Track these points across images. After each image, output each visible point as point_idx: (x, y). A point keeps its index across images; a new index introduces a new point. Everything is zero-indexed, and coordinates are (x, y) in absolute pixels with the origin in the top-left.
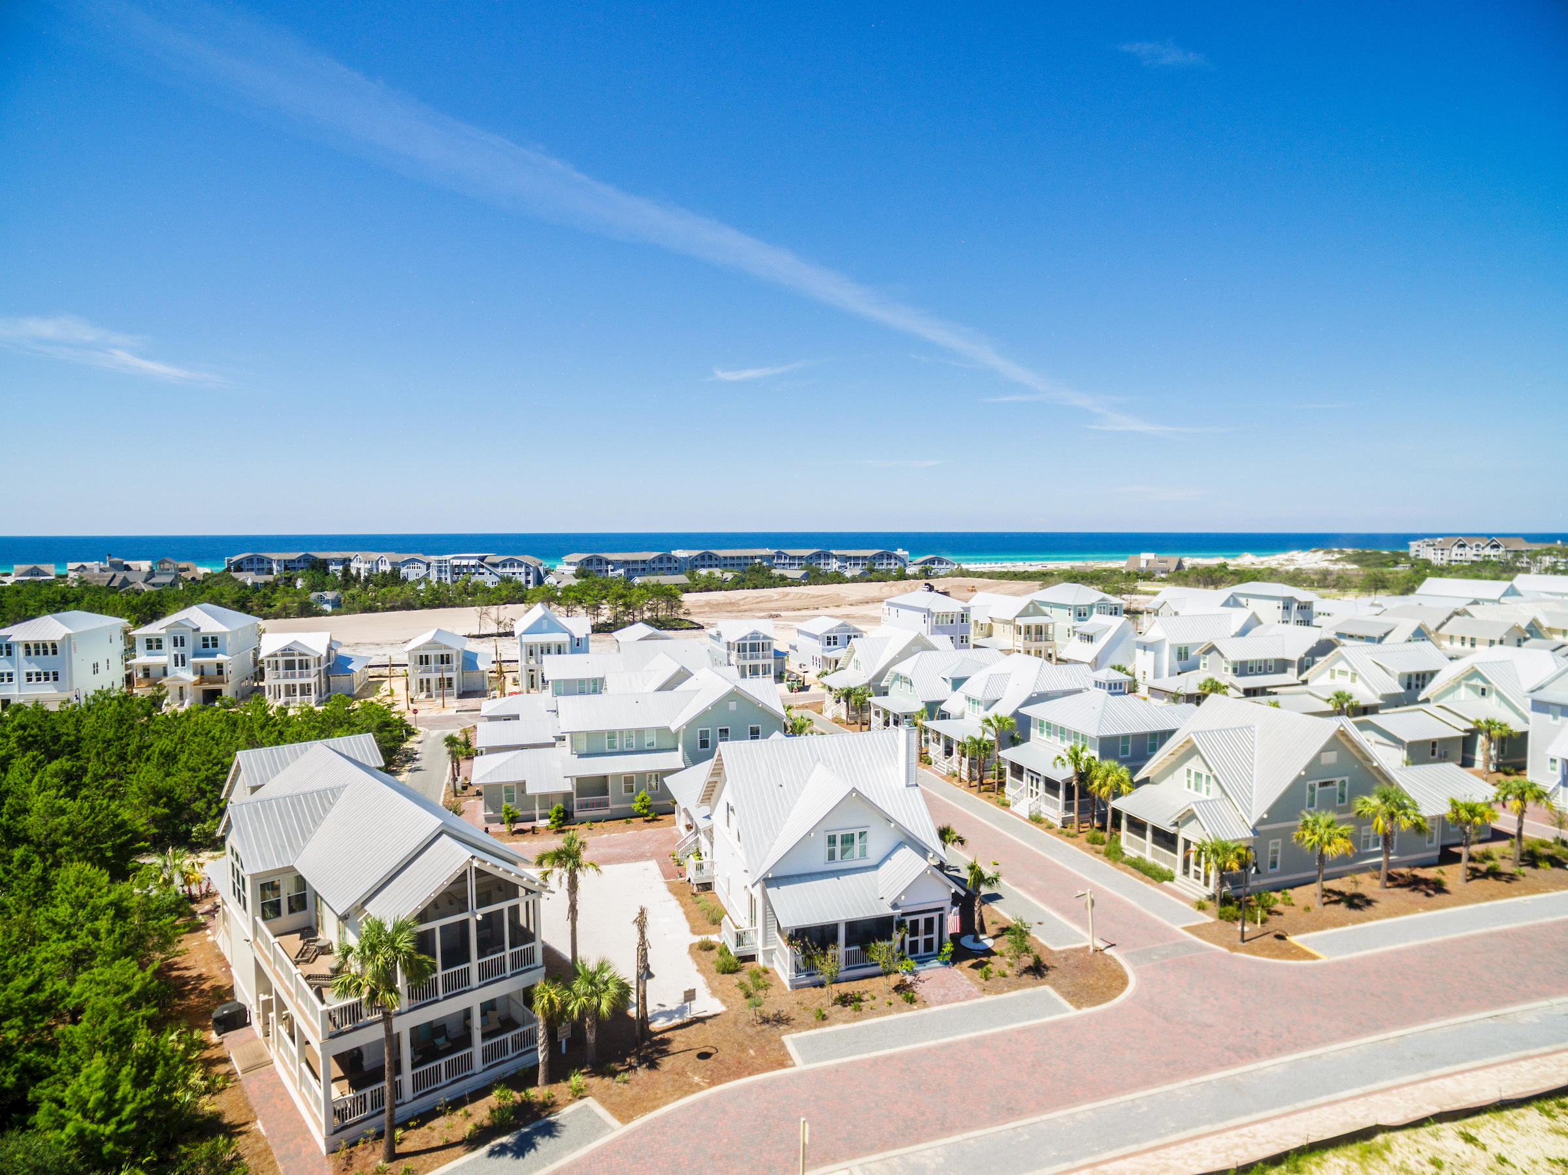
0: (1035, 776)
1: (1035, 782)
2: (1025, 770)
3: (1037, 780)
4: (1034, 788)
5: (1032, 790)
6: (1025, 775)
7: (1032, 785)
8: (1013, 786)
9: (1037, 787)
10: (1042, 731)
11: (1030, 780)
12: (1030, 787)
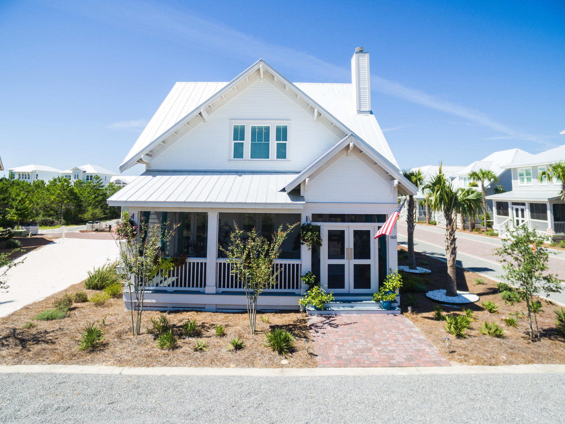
0: (520, 207)
1: (520, 213)
2: (510, 205)
3: (523, 210)
4: (520, 219)
5: (518, 221)
6: (510, 210)
7: (517, 216)
8: (499, 222)
9: (523, 216)
10: (523, 180)
11: (515, 212)
12: (516, 218)
